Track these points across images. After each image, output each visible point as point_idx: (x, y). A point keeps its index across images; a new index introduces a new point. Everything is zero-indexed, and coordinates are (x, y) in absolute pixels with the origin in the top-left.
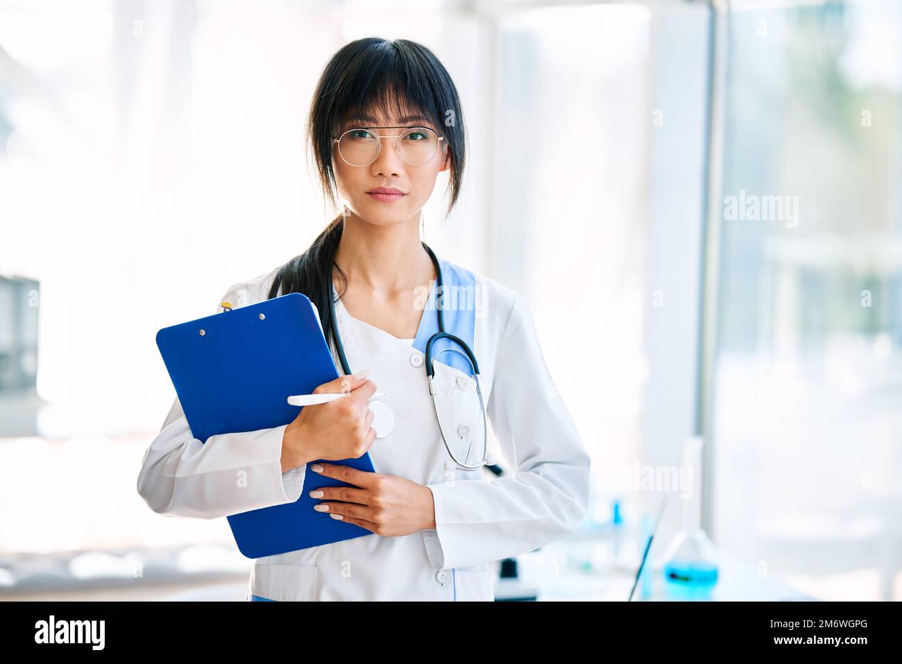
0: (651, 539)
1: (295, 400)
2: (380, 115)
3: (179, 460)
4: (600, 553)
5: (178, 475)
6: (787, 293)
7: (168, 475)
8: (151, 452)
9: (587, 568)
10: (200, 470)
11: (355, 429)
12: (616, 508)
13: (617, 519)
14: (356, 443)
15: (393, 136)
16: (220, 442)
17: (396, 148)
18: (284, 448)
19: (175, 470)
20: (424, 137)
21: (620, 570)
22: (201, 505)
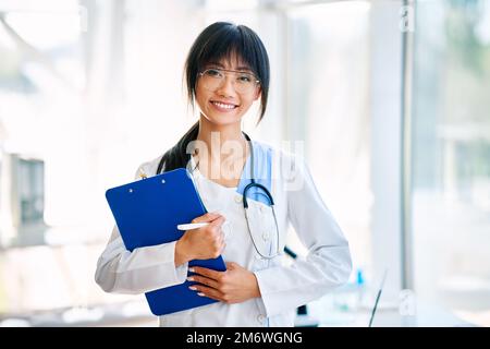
0: (380, 292)
1: (181, 227)
2: (226, 64)
3: (118, 263)
4: (351, 300)
5: (118, 271)
6: (450, 156)
7: (112, 271)
8: (101, 259)
9: (345, 308)
10: (130, 268)
11: (214, 242)
12: (360, 274)
13: (360, 281)
14: (215, 250)
15: (232, 76)
16: (141, 251)
17: (233, 83)
18: (176, 253)
19: (116, 268)
20: (248, 80)
21: (362, 309)
22: (131, 287)
